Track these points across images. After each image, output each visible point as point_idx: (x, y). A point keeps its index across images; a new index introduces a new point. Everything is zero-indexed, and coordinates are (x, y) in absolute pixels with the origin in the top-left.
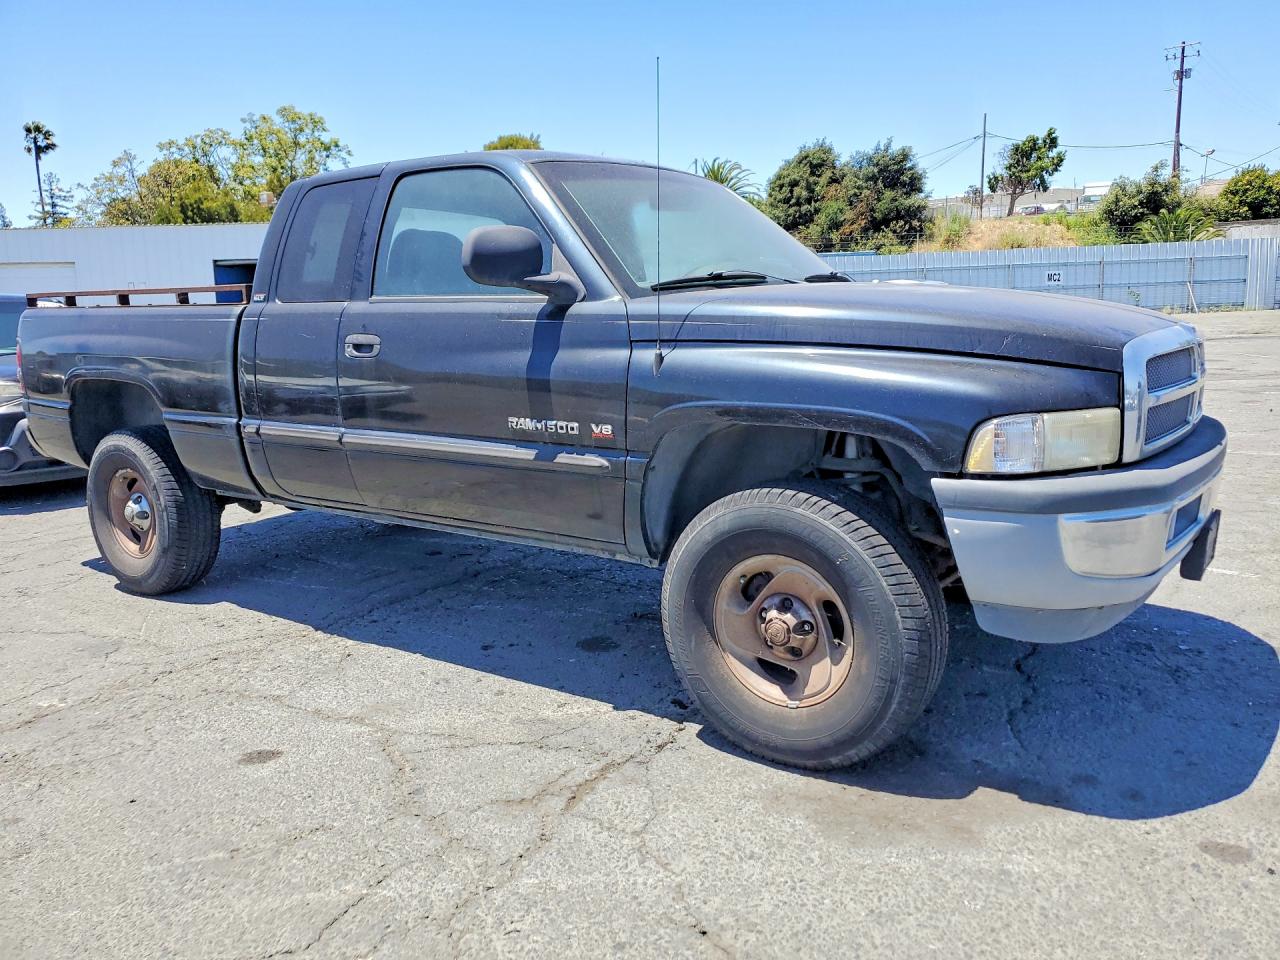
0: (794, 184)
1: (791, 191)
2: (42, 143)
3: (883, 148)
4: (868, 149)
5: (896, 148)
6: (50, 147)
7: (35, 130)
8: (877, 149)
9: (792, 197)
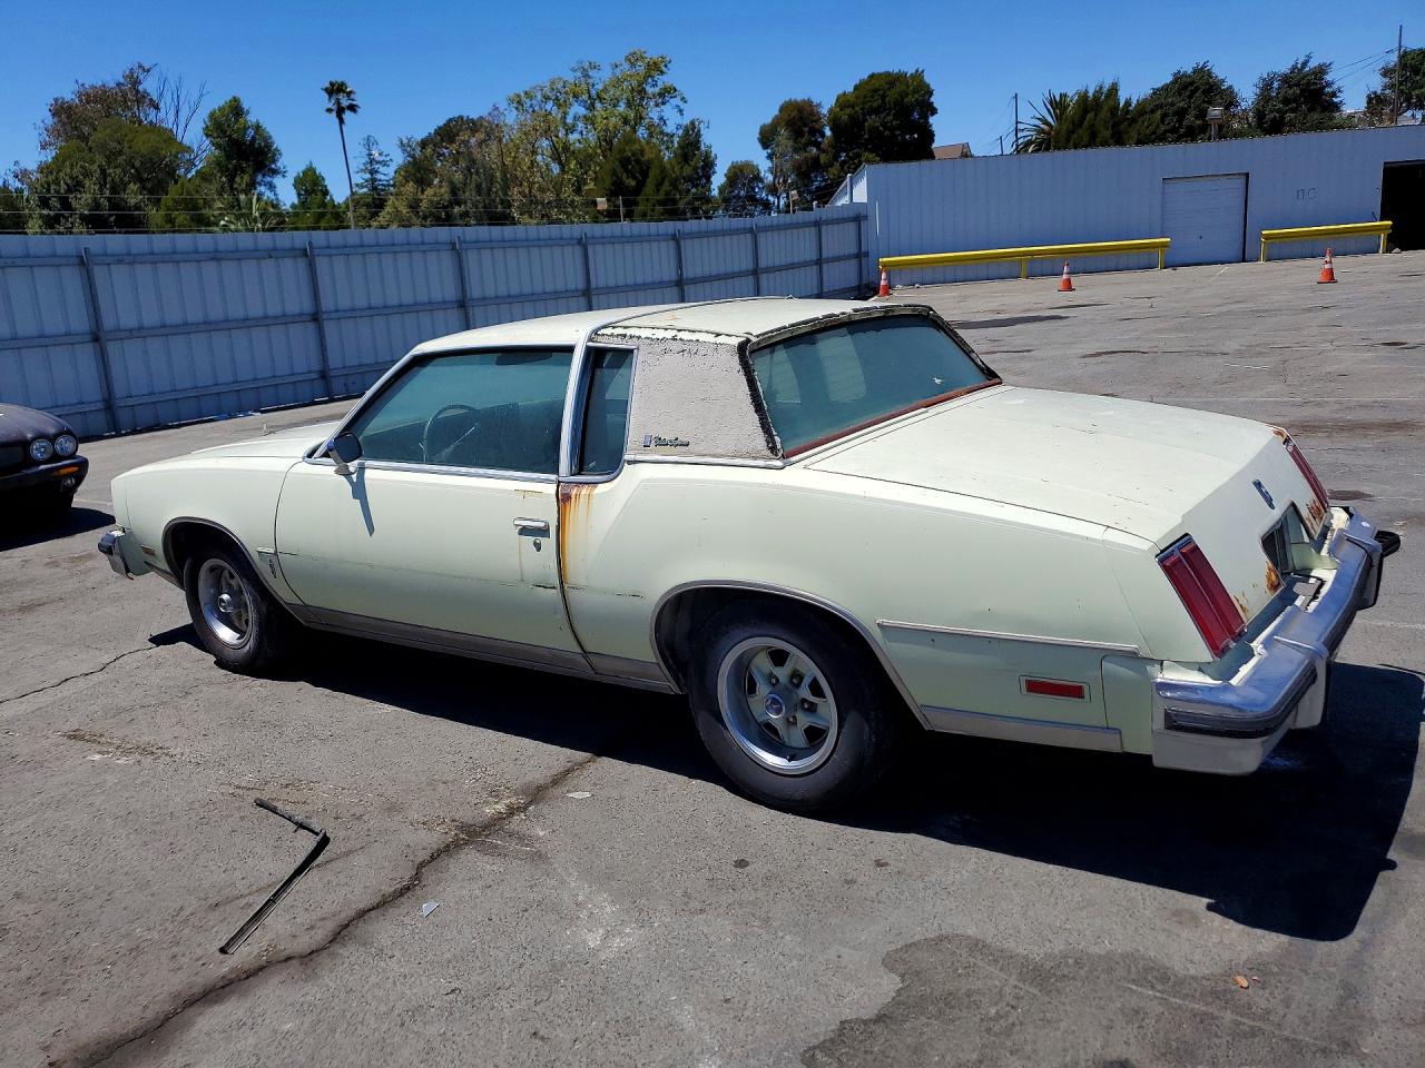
0: (1182, 113)
1: (1180, 121)
2: (345, 102)
3: (1299, 66)
4: (1283, 67)
5: (1313, 64)
6: (353, 108)
7: (335, 89)
8: (1294, 67)
9: (1180, 127)
